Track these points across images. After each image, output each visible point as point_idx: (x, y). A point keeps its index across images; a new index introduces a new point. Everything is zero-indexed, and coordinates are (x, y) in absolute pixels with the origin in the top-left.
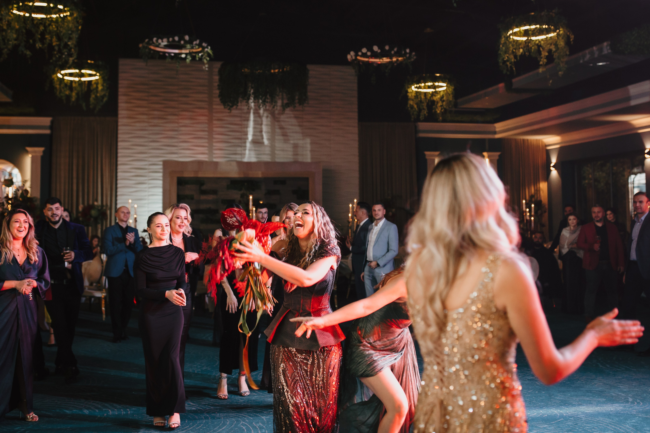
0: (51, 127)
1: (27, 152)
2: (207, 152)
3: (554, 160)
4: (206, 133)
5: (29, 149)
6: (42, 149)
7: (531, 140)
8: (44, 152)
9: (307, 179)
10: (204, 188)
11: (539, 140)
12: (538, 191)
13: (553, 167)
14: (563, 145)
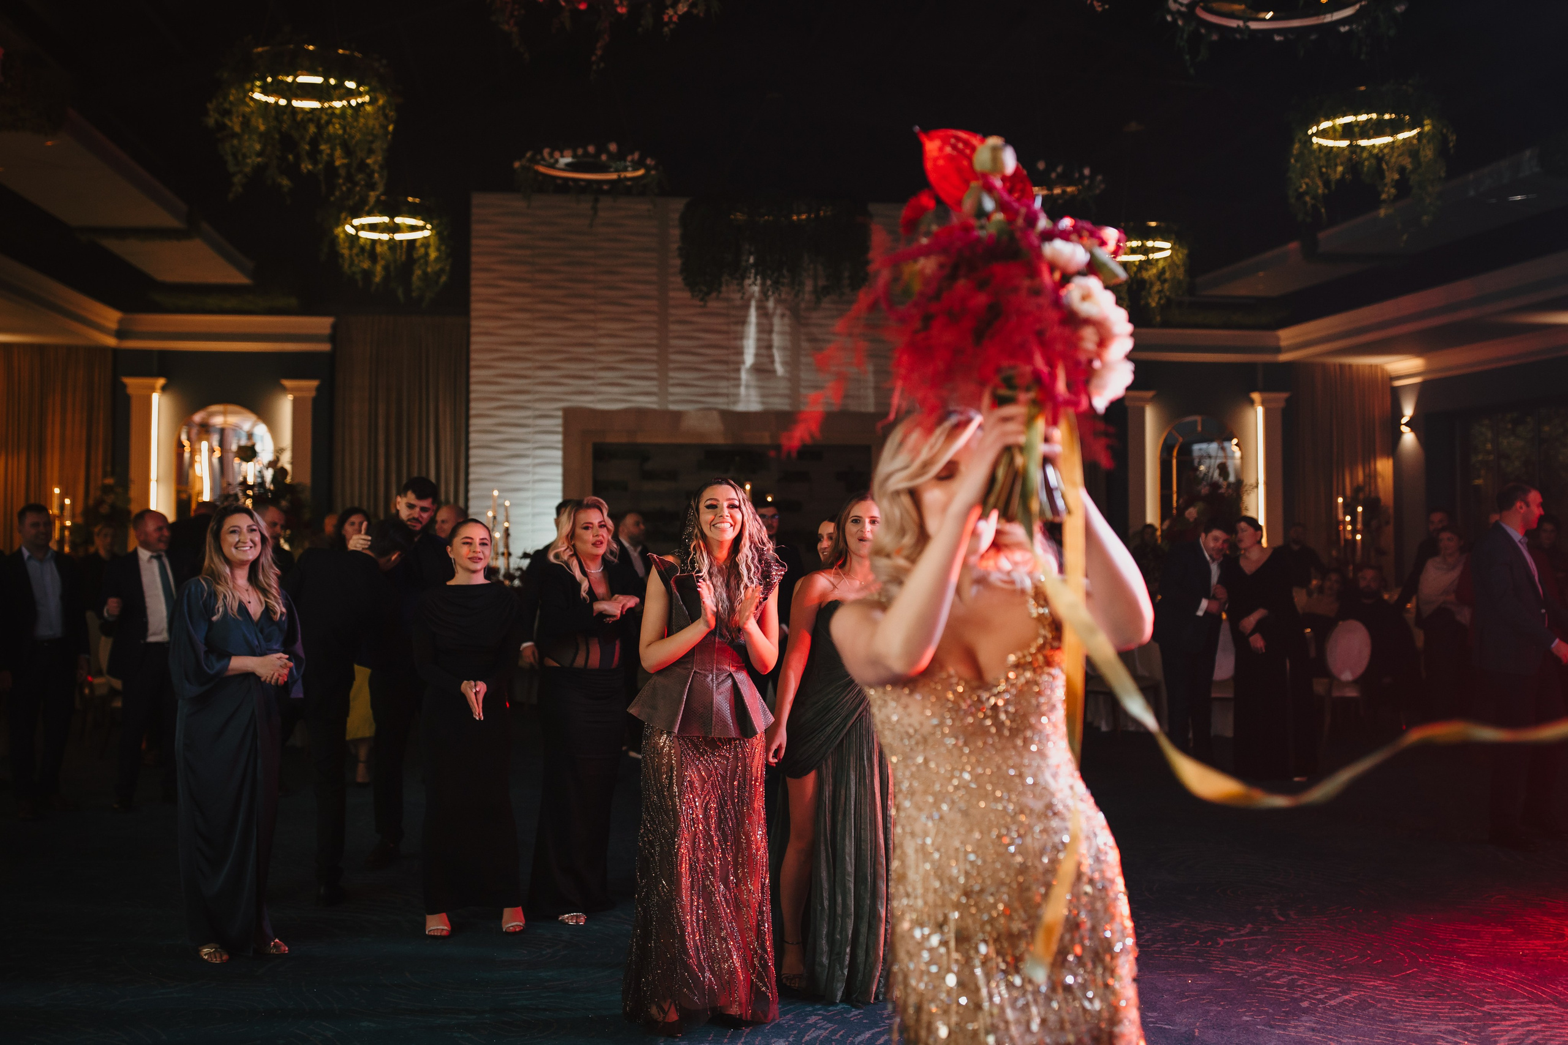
0: (333, 338)
1: (285, 390)
2: (655, 390)
3: (1408, 411)
4: (654, 350)
5: (287, 383)
6: (314, 383)
7: (1358, 366)
8: (318, 389)
9: (867, 449)
10: (650, 465)
11: (1376, 366)
12: (1372, 477)
13: (1407, 424)
14: (1429, 377)
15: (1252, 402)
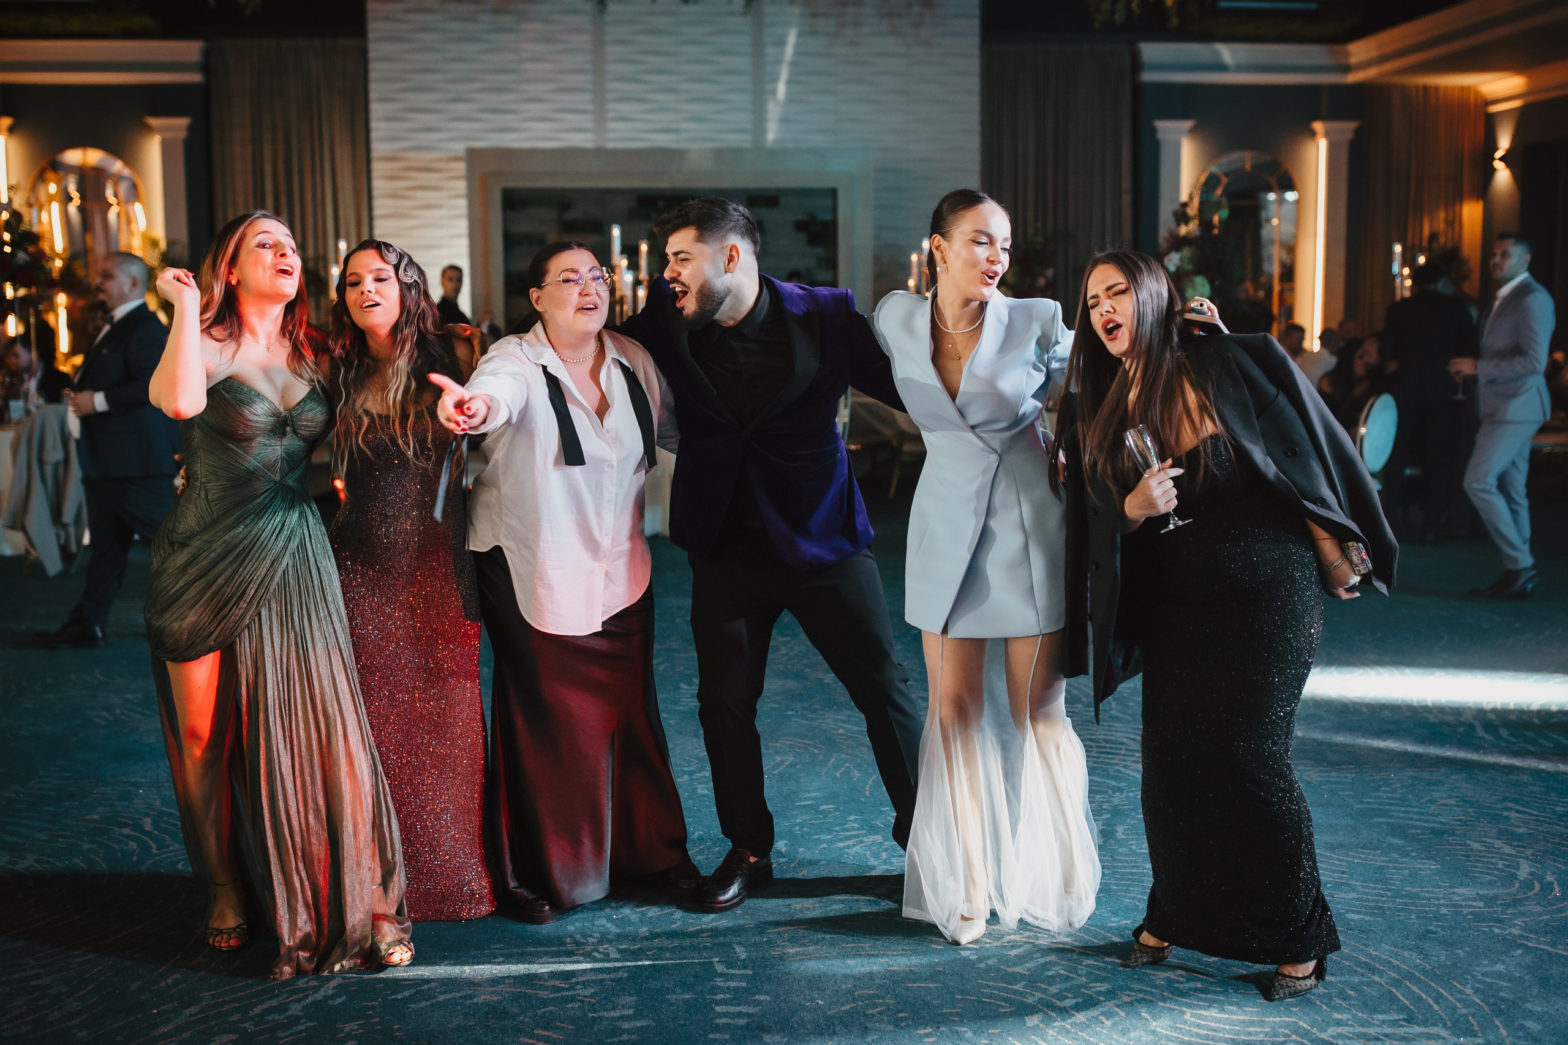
0: (206, 66)
1: (149, 130)
2: (590, 125)
3: (1504, 142)
4: (589, 77)
5: (153, 122)
6: (183, 122)
7: (1446, 88)
8: (191, 128)
9: (833, 193)
10: (572, 215)
11: (1469, 88)
12: (1454, 222)
13: (1501, 159)
14: (1531, 99)
15: (1313, 134)
